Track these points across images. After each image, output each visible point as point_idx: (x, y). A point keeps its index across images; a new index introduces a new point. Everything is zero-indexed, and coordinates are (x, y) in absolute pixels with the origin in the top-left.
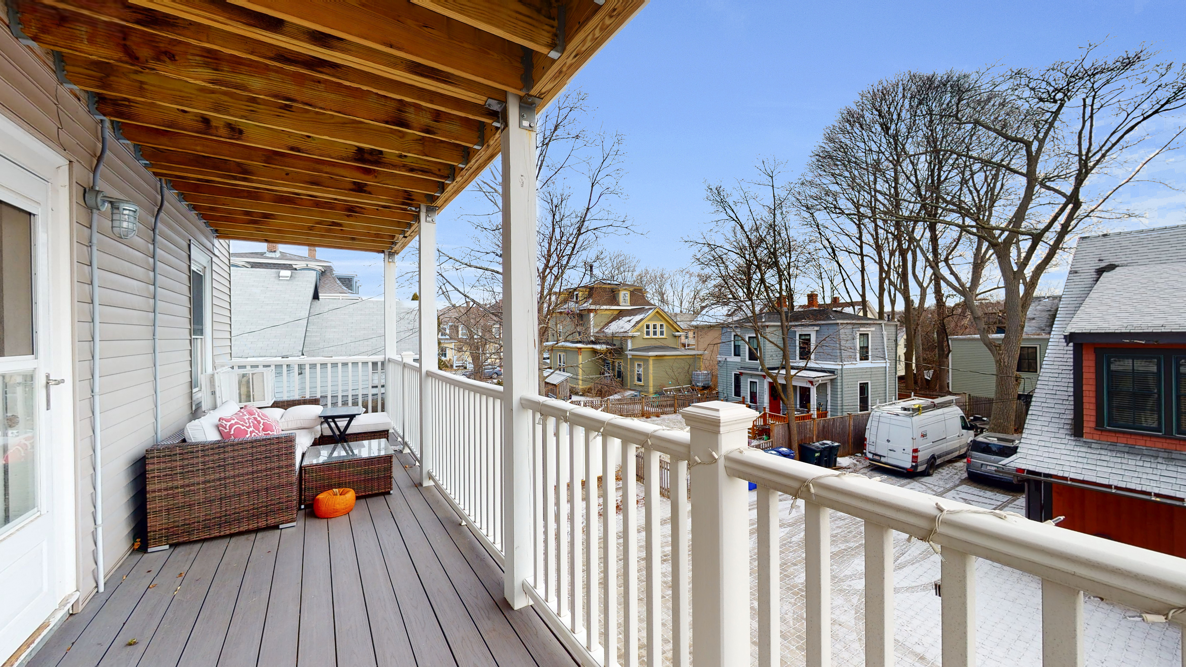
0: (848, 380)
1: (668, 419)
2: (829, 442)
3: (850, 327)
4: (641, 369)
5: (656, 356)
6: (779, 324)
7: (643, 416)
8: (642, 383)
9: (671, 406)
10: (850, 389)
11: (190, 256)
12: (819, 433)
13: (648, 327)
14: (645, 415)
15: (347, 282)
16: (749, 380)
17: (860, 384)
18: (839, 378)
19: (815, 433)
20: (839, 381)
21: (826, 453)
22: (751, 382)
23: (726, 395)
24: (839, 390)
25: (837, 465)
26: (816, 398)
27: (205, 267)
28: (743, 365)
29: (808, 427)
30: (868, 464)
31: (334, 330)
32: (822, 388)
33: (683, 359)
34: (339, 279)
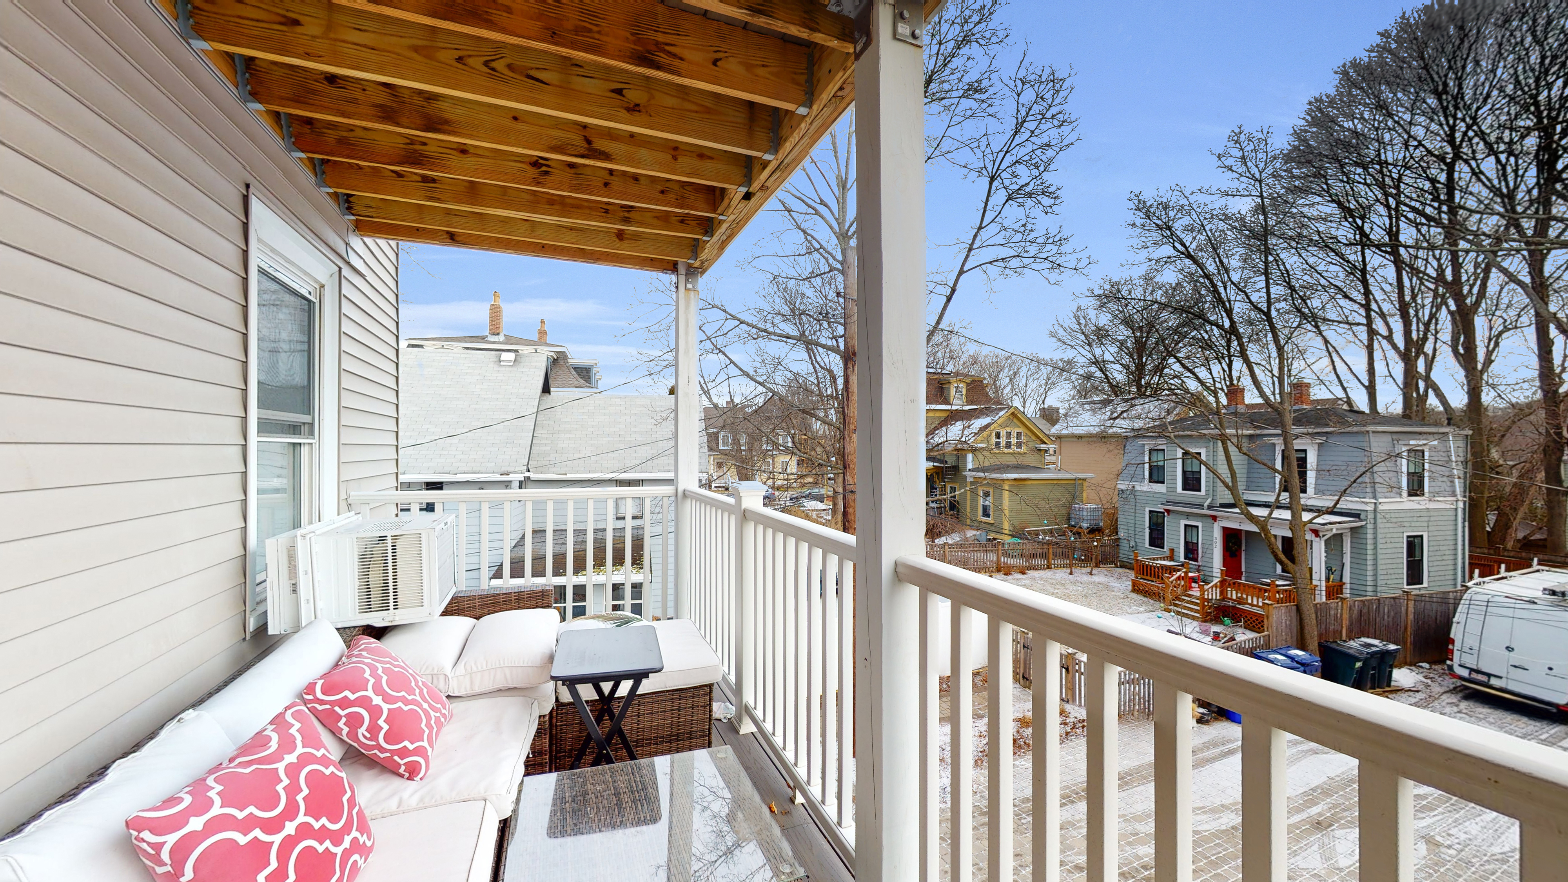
0: (1386, 531)
1: (1041, 579)
2: (1376, 642)
3: (1388, 438)
4: (991, 499)
5: (1015, 479)
6: (1279, 432)
7: (999, 571)
8: (990, 520)
9: (1044, 556)
10: (1389, 546)
11: (246, 227)
12: (1351, 624)
13: (998, 436)
14: (1005, 570)
15: (585, 374)
16: (1183, 522)
17: (1408, 537)
18: (1370, 526)
19: (1345, 623)
20: (1370, 531)
21: (1374, 663)
22: (1186, 526)
23: (1132, 543)
24: (1370, 547)
25: (1393, 683)
26: (1323, 559)
27: (323, 286)
28: (1172, 498)
29: (1332, 612)
30: (1452, 687)
31: (571, 436)
32: (1334, 543)
33: (1061, 485)
34: (575, 369)
